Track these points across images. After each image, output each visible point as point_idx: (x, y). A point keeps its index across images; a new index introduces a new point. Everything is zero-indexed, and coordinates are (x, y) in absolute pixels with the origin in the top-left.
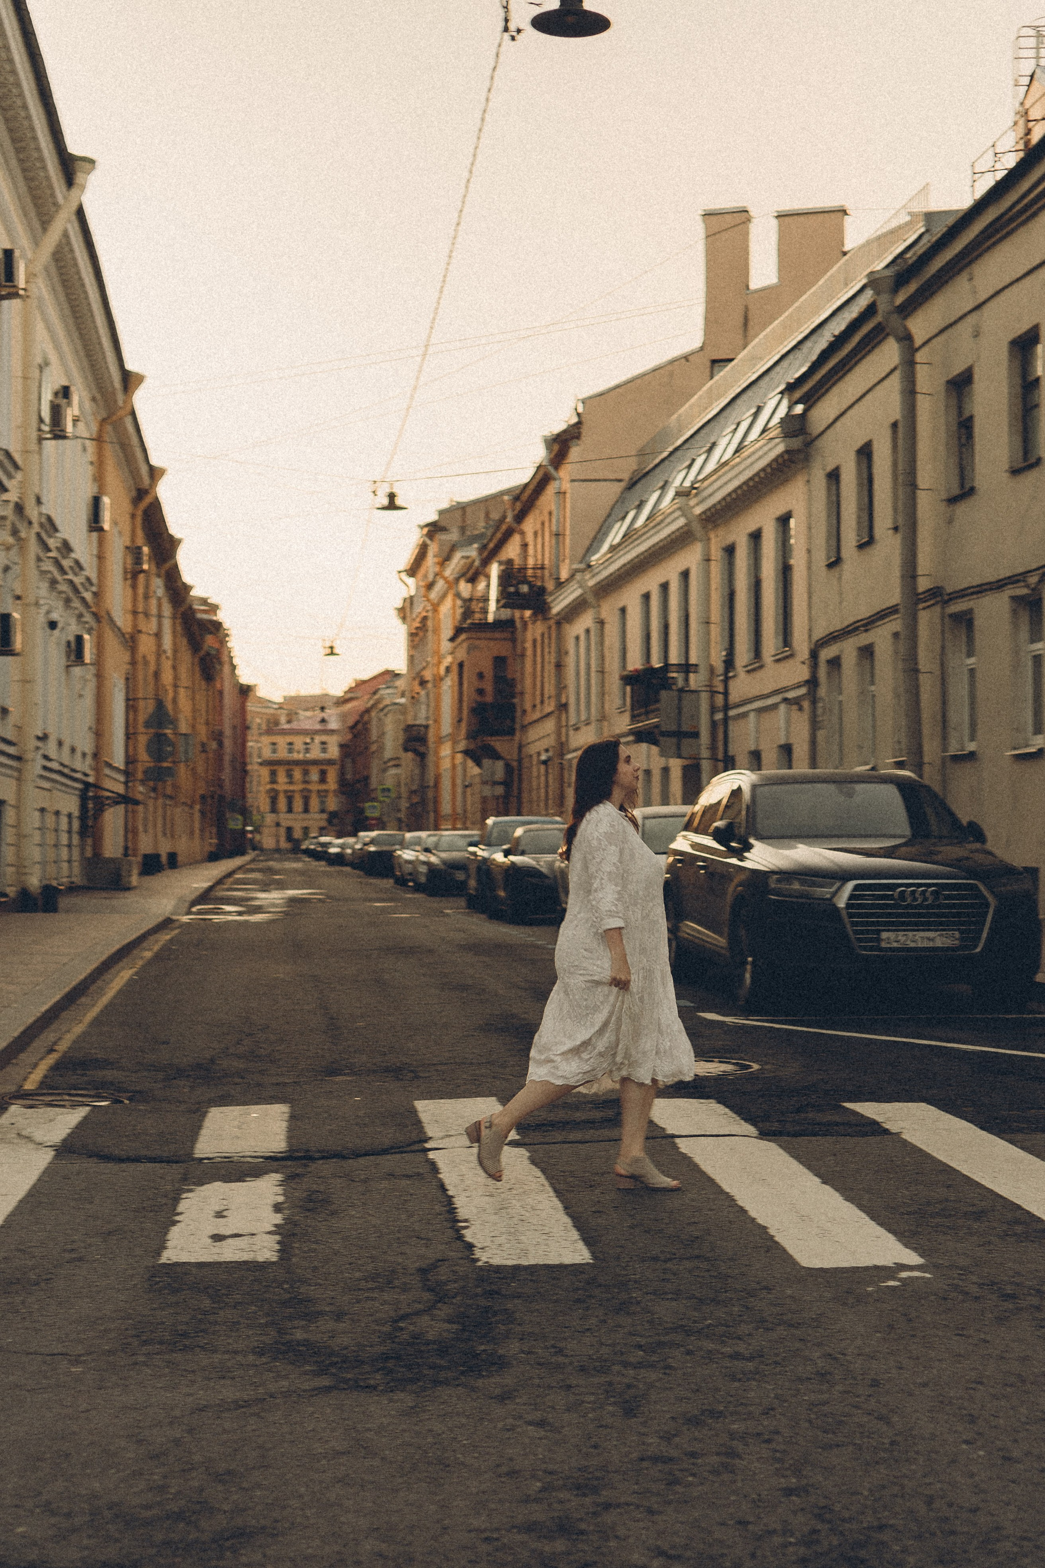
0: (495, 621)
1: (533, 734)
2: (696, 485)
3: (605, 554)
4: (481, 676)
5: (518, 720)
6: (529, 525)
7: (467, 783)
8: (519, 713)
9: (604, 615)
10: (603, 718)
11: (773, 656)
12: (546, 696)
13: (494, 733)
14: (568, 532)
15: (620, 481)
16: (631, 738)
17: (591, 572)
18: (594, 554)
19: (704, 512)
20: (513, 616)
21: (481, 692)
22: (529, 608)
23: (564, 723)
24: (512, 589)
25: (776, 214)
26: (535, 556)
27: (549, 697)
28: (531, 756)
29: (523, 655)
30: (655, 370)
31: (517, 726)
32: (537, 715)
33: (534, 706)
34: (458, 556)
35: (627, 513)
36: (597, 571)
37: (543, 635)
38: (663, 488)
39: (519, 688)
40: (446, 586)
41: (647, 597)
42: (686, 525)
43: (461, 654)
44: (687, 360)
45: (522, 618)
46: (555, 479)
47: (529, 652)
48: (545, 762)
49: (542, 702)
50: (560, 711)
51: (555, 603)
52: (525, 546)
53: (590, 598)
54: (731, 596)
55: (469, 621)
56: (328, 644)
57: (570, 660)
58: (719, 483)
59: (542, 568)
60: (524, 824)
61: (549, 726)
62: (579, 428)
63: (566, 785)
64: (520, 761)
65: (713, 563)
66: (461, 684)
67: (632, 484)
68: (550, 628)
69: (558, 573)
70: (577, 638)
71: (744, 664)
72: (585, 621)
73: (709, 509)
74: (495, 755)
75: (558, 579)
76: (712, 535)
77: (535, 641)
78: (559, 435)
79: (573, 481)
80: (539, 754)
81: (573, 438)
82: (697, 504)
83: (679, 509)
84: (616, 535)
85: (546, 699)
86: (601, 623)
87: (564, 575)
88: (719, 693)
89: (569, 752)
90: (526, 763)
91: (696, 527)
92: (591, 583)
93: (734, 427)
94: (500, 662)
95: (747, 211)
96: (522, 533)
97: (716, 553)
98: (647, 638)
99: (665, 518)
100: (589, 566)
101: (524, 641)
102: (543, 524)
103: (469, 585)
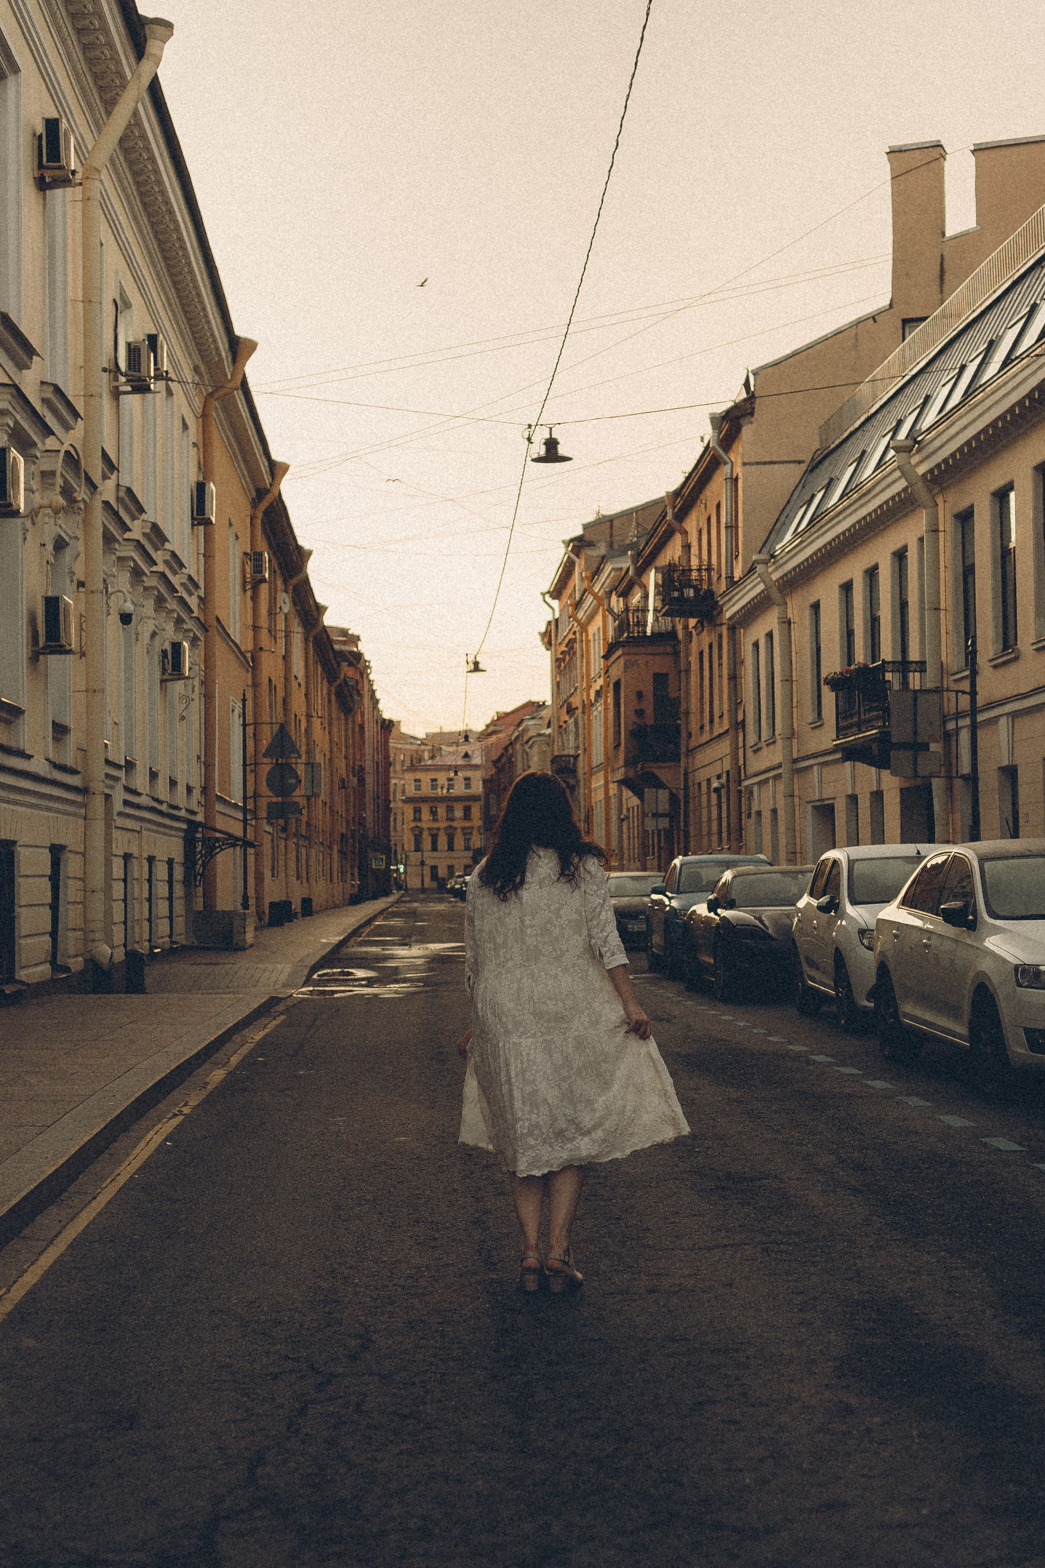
0: (652, 632)
1: (701, 758)
2: (920, 439)
3: (791, 542)
4: (640, 695)
5: (683, 743)
6: (691, 524)
7: (622, 816)
8: (684, 734)
9: (792, 612)
10: (791, 735)
11: (1033, 644)
12: (717, 714)
13: (656, 760)
14: (740, 524)
15: (800, 462)
16: (839, 755)
17: (774, 563)
18: (777, 544)
19: (931, 471)
20: (674, 627)
21: (640, 713)
22: (694, 617)
23: (741, 744)
24: (676, 594)
25: (972, 148)
26: (700, 558)
27: (721, 717)
28: (699, 784)
29: (688, 671)
30: (838, 333)
31: (683, 749)
32: (706, 737)
33: (702, 727)
34: (608, 568)
35: (813, 496)
36: (781, 562)
37: (711, 646)
38: (860, 460)
39: (683, 706)
40: (595, 602)
41: (847, 588)
42: (905, 490)
43: (616, 672)
44: (875, 321)
45: (686, 627)
46: (725, 463)
47: (695, 666)
48: (717, 790)
49: (712, 721)
50: (737, 729)
51: (728, 606)
52: (687, 547)
53: (776, 595)
54: (968, 572)
55: (625, 635)
56: (471, 659)
57: (748, 671)
58: (952, 431)
59: (709, 569)
60: (728, 865)
61: (724, 747)
62: (752, 403)
63: (743, 816)
64: (686, 788)
65: (941, 535)
66: (617, 705)
67: (815, 466)
68: (720, 636)
69: (732, 573)
70: (756, 645)
71: (991, 655)
72: (770, 621)
73: (938, 466)
74: (659, 784)
75: (733, 577)
76: (940, 500)
77: (701, 653)
78: (728, 412)
79: (745, 464)
80: (709, 780)
81: (743, 416)
82: (921, 462)
83: (899, 467)
84: (801, 519)
85: (716, 719)
86: (789, 623)
87: (738, 574)
88: (963, 692)
89: (747, 778)
90: (693, 791)
91: (920, 489)
92: (775, 577)
93: (957, 371)
94: (660, 679)
95: (941, 146)
96: (685, 533)
97: (946, 522)
98: (849, 634)
99: (874, 487)
100: (773, 556)
101: (687, 656)
102: (709, 519)
103: (621, 599)
